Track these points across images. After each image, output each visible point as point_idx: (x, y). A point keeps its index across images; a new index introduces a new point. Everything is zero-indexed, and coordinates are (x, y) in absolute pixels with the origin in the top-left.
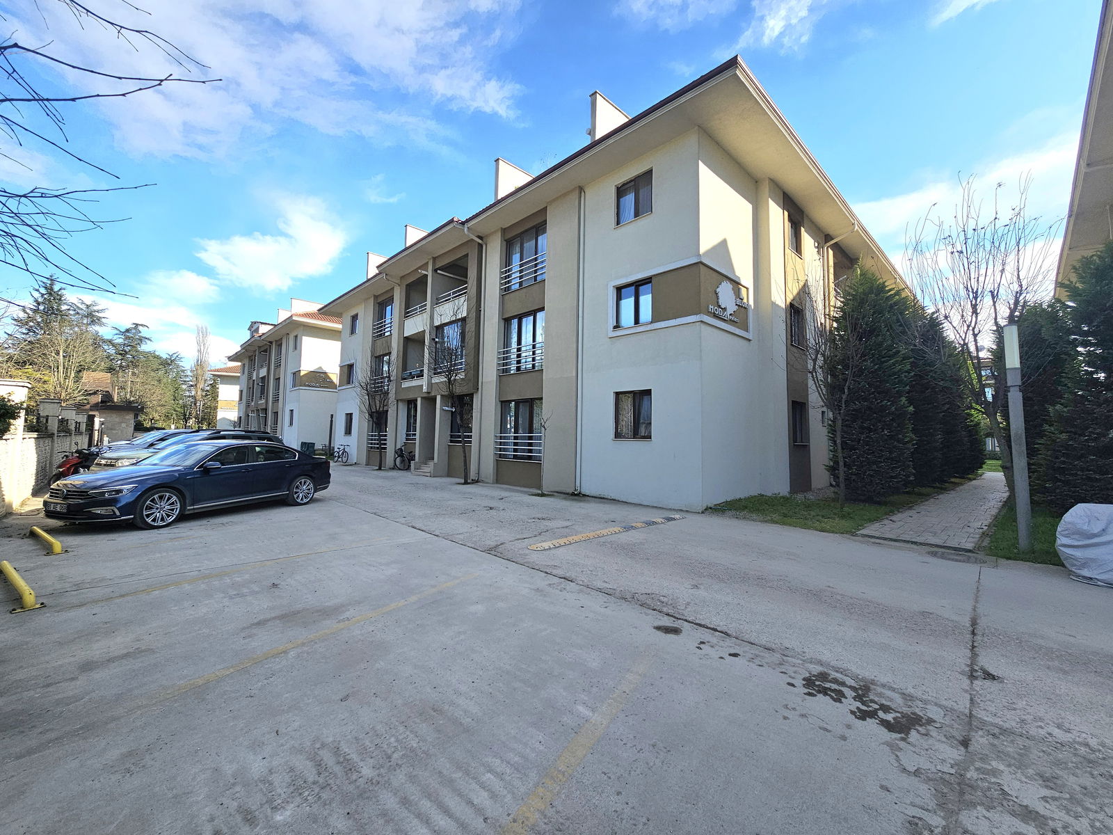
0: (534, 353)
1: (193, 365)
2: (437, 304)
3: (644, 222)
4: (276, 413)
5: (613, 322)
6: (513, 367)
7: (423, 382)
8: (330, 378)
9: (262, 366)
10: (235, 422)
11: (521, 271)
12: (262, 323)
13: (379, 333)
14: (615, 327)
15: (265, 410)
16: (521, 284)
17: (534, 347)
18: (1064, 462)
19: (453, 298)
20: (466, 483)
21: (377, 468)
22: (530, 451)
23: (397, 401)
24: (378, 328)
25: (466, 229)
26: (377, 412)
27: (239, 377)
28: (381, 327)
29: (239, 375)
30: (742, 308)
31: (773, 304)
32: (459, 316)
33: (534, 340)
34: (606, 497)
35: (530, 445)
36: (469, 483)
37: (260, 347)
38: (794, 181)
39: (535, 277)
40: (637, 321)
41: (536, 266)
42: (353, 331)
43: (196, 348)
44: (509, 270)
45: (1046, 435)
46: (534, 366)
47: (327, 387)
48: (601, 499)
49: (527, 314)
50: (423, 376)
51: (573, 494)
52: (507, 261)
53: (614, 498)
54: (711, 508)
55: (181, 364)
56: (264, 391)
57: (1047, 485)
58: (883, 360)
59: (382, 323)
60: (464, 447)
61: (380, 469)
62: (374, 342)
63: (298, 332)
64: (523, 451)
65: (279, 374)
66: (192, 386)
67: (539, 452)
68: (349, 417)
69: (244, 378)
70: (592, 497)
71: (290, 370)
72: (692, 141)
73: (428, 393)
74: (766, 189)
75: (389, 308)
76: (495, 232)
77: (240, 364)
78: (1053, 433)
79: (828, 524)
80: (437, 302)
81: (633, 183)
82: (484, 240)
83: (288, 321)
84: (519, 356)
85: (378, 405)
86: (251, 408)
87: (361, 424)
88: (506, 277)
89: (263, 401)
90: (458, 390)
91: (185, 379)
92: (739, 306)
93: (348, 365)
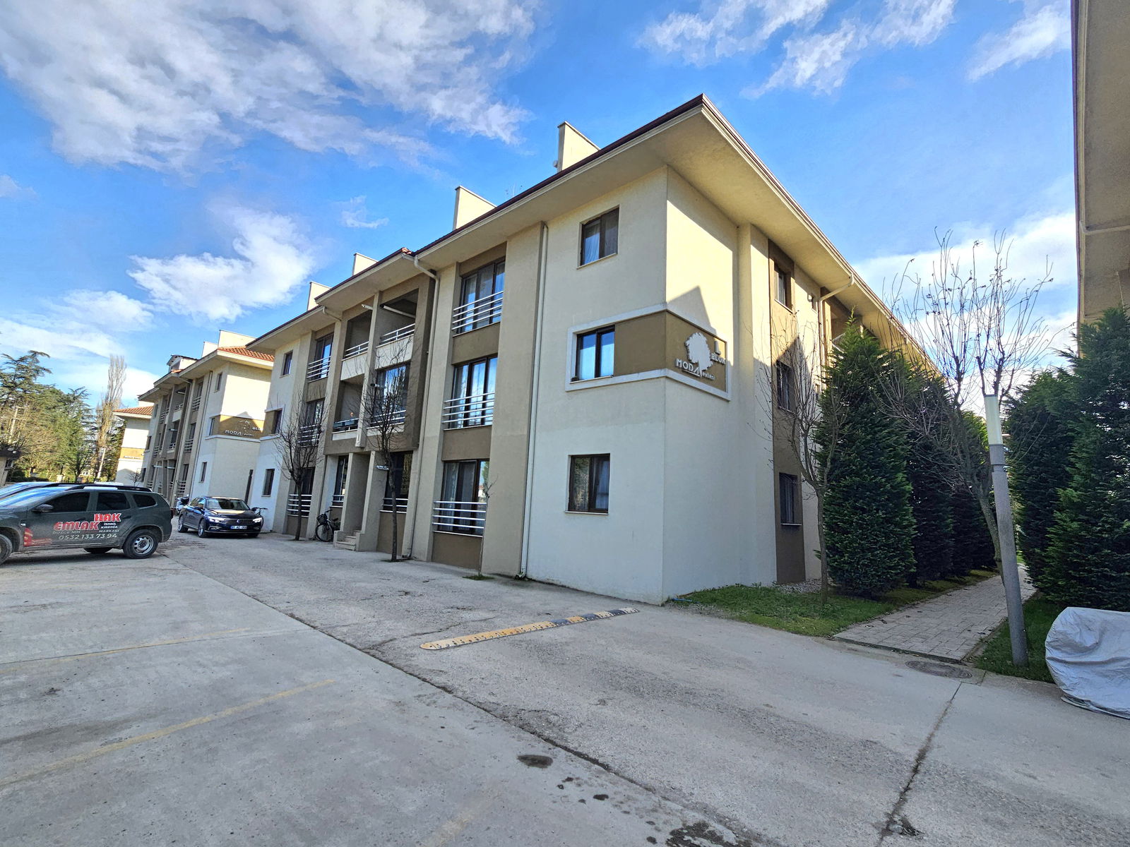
0: (484, 406)
1: (100, 404)
2: (380, 344)
3: (609, 263)
4: (187, 466)
5: (571, 373)
6: (460, 421)
7: (357, 435)
8: (256, 426)
9: (177, 408)
10: (137, 474)
11: (476, 311)
12: (184, 358)
13: (314, 377)
14: (573, 380)
15: (174, 462)
16: (475, 325)
17: (485, 398)
18: (1077, 556)
19: (398, 338)
20: (394, 560)
21: (294, 537)
22: (473, 523)
23: (327, 456)
24: (313, 369)
25: (416, 262)
26: (300, 469)
27: (149, 420)
28: (318, 367)
29: (149, 417)
30: (719, 364)
31: (756, 361)
32: (401, 360)
33: (485, 391)
34: (555, 582)
35: (473, 515)
36: (398, 561)
37: (177, 386)
38: (780, 228)
39: (491, 318)
40: (598, 373)
41: (492, 305)
42: (285, 371)
43: (106, 382)
44: (464, 309)
45: (1057, 523)
46: (483, 421)
47: (251, 437)
48: (549, 585)
49: (478, 361)
50: (357, 427)
51: (517, 578)
52: (462, 299)
53: (564, 584)
54: (673, 600)
55: (85, 401)
56: (175, 438)
57: (1060, 583)
58: (876, 429)
59: (319, 363)
60: (395, 515)
61: (297, 539)
62: (307, 384)
63: (224, 370)
64: (466, 522)
65: (196, 418)
66: (96, 429)
67: (482, 524)
68: (271, 472)
69: (155, 424)
70: (540, 582)
71: (210, 413)
72: (660, 181)
73: (362, 448)
74: (747, 236)
75: (327, 348)
76: (448, 267)
77: (152, 404)
78: (1065, 521)
79: (805, 623)
80: (381, 341)
81: (598, 222)
82: (438, 275)
83: (211, 357)
84: (467, 408)
85: (302, 461)
86: (158, 459)
87: (282, 483)
88: (459, 316)
89: (173, 451)
90: (393, 446)
91: (87, 420)
92: (715, 361)
93: (275, 411)
